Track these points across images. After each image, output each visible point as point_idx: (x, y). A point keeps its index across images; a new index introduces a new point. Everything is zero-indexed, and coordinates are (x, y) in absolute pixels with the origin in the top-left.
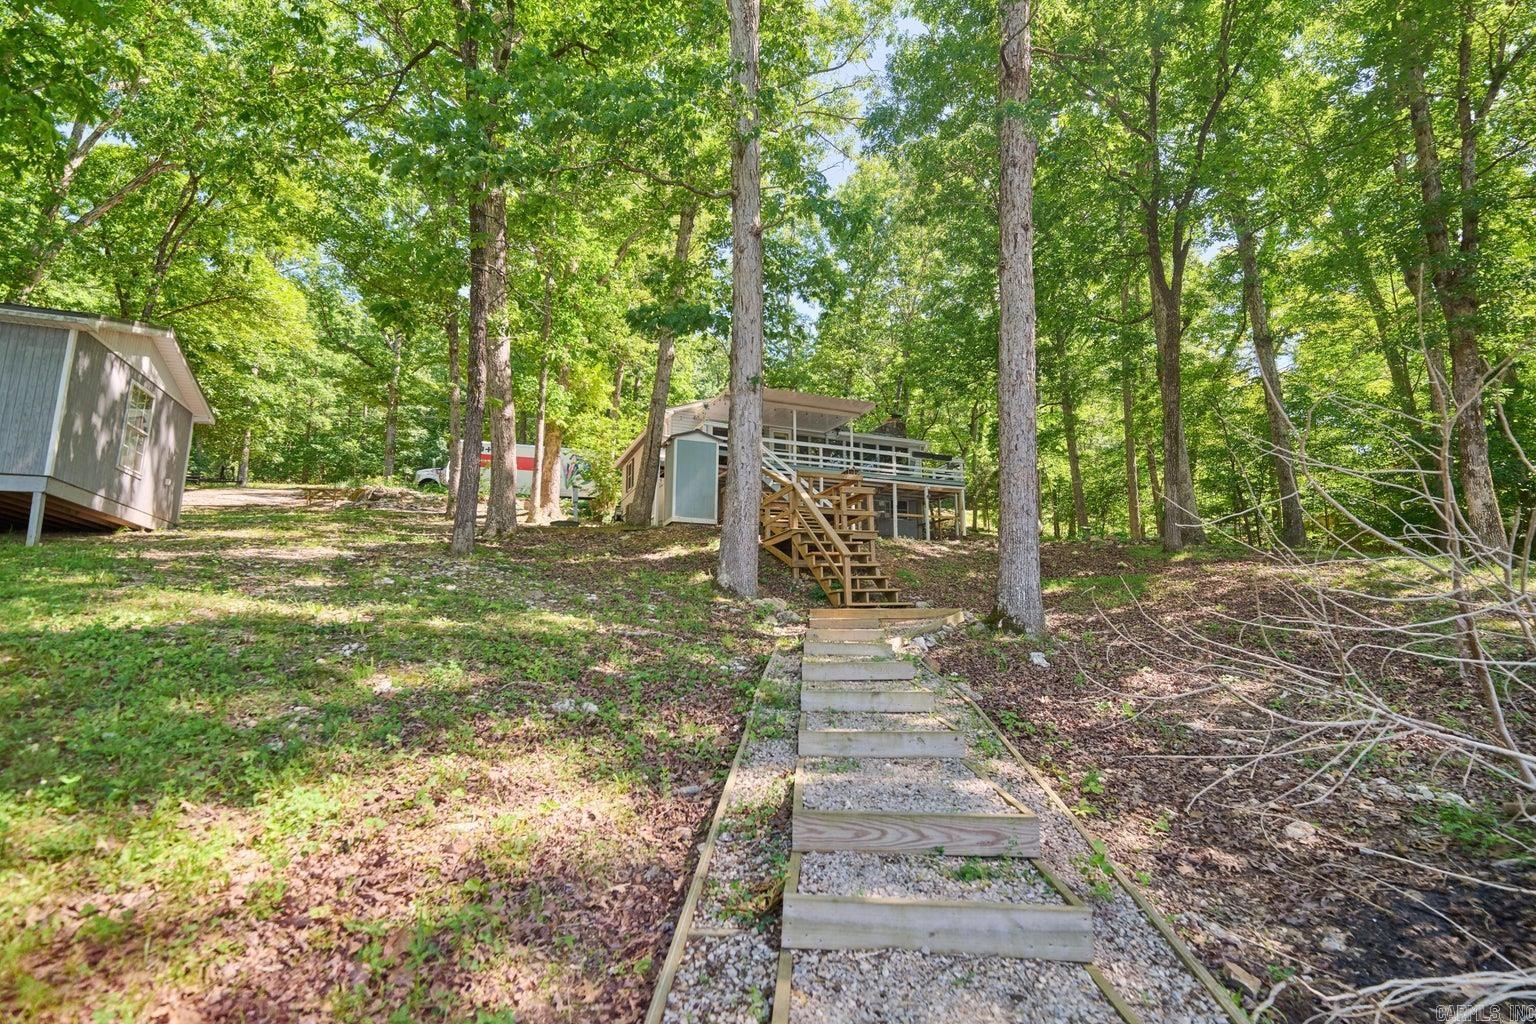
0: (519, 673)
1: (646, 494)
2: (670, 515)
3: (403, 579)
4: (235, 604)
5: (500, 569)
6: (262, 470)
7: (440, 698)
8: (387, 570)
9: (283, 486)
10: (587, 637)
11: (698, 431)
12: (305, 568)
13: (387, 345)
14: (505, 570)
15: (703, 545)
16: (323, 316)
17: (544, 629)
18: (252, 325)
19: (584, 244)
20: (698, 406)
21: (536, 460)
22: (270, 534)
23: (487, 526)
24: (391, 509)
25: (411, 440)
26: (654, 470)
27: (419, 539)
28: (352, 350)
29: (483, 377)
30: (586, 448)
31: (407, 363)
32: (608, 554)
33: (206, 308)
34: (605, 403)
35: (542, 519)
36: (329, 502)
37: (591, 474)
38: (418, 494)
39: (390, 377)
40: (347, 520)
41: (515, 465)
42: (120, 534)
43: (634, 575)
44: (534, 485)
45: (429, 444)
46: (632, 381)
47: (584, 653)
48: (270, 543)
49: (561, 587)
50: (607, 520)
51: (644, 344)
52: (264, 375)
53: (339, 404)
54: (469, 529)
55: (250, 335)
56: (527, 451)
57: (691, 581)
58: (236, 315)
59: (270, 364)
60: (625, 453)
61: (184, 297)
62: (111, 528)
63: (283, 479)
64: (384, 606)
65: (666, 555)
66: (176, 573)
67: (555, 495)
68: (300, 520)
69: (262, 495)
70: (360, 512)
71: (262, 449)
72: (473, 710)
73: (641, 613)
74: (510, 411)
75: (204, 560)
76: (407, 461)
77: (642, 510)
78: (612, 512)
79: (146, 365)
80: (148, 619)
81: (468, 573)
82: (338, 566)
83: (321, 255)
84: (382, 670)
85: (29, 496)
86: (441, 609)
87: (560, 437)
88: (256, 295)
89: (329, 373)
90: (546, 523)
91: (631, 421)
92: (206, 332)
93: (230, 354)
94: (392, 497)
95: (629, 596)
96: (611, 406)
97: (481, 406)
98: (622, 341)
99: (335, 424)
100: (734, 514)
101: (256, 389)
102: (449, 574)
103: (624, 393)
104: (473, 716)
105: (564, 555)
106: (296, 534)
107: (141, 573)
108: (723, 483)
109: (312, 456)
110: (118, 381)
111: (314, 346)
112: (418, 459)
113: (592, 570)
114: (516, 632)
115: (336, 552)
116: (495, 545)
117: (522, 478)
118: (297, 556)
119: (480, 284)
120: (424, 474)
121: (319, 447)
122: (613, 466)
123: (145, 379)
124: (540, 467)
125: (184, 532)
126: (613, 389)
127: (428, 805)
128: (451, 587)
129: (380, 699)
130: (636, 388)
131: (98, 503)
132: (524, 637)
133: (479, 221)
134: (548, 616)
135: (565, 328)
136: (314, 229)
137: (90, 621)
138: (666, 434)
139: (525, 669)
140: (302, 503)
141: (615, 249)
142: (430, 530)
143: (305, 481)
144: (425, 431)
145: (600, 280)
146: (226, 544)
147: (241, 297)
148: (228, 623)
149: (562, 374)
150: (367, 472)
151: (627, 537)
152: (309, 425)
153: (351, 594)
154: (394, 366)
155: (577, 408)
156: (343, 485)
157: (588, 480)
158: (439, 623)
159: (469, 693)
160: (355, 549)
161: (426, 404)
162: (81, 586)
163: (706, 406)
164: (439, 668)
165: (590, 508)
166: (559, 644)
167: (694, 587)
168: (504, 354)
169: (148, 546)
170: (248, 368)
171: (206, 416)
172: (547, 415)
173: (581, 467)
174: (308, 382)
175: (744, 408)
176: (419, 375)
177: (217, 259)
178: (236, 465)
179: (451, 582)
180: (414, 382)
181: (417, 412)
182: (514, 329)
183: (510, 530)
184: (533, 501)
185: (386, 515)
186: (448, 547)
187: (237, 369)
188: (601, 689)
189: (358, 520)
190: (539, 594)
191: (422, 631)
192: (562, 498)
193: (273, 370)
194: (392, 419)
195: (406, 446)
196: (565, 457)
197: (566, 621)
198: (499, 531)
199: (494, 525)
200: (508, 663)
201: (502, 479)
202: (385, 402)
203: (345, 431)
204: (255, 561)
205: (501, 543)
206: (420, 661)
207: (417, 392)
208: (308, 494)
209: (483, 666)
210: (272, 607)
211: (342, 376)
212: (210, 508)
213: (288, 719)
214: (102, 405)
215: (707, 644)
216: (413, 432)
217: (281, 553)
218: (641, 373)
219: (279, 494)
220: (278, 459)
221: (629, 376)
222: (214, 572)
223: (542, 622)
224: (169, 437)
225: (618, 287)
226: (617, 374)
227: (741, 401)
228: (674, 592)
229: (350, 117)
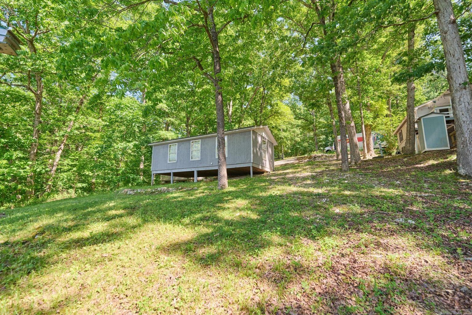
0: (378, 209)
1: (411, 142)
2: (424, 148)
3: (331, 180)
4: (293, 189)
5: (360, 175)
6: (287, 155)
7: (355, 215)
8: (326, 177)
9: (292, 158)
10: (401, 197)
11: (433, 113)
12: (304, 179)
13: (311, 114)
14: (362, 175)
15: (445, 159)
16: (294, 112)
17: (383, 194)
18: (279, 119)
19: (369, 60)
20: (430, 103)
21: (363, 138)
22: (294, 170)
23: (351, 161)
24: (320, 160)
25: (321, 139)
26: (413, 132)
27: (332, 168)
28: (302, 118)
29: (343, 115)
30: (382, 130)
31: (317, 118)
32: (399, 167)
33: (270, 118)
34: (386, 112)
35: (369, 157)
36: (304, 160)
37: (383, 138)
38: (326, 155)
39: (313, 123)
40: (310, 165)
41: (357, 141)
42: (265, 173)
43: (414, 173)
44: (364, 146)
45: (327, 139)
46: (395, 102)
47: (401, 202)
48: (295, 173)
49: (384, 180)
50: (394, 154)
51: (398, 87)
52: (284, 130)
53: (301, 134)
54: (347, 163)
55: (279, 121)
56: (360, 135)
57: (443, 174)
58: (276, 118)
59: (284, 127)
60: (397, 128)
61: (267, 116)
62: (263, 173)
63: (291, 156)
64: (329, 188)
65: (427, 164)
66: (279, 182)
67: (372, 148)
68: (299, 166)
69: (288, 161)
70: (312, 162)
71: (286, 149)
72: (367, 220)
73: (422, 187)
74: (353, 124)
75: (283, 178)
76: (321, 146)
77: (410, 148)
78: (395, 151)
79: (264, 135)
80: (279, 193)
81: (350, 177)
82: (313, 178)
83: (292, 96)
84: (335, 206)
85: (250, 167)
86: (346, 188)
87: (370, 128)
88: (280, 111)
89: (298, 126)
90: (371, 158)
91: (398, 116)
92: (271, 124)
93: (276, 127)
94: (319, 157)
95: (413, 181)
96: (389, 113)
97: (344, 125)
98: (388, 89)
99: (301, 139)
100: (462, 143)
101: (283, 134)
102: (344, 177)
103: (392, 106)
104: (368, 222)
105: (381, 168)
106: (299, 170)
107: (272, 182)
108: (450, 131)
109: (297, 149)
110: (259, 139)
111: (294, 120)
112: (324, 144)
113: (394, 172)
114: (373, 195)
115: (311, 174)
116: (355, 167)
117: (360, 144)
118: (302, 176)
119: (337, 88)
120: (327, 149)
121: (298, 146)
122: (392, 134)
123: (264, 137)
124: (365, 140)
125: (276, 172)
126: (388, 106)
127: (363, 247)
128: (346, 182)
129: (337, 214)
130: (397, 104)
131: (260, 168)
132: (377, 197)
133: (334, 69)
134: (382, 189)
135: (366, 91)
136: (290, 90)
137: (269, 194)
138: (416, 118)
139: (381, 207)
140: (297, 161)
141: (380, 57)
142: (334, 165)
143: (296, 156)
144: (324, 136)
145: (376, 70)
146: (286, 174)
147: (277, 113)
148: (295, 193)
149: (368, 107)
150: (311, 151)
151: (406, 159)
152: (295, 141)
153: (319, 185)
154: (313, 120)
155: (376, 117)
156: (306, 155)
157: (383, 141)
158: (347, 193)
159: (363, 214)
160: (315, 172)
161: (324, 128)
162: (264, 186)
163: (435, 102)
164: (352, 206)
165: (386, 151)
166: (392, 199)
167: (446, 176)
168: (348, 106)
169: (270, 176)
170: (280, 130)
171: (276, 144)
172: (364, 122)
173: (379, 137)
174: (293, 130)
175: (460, 97)
176: (320, 120)
177: (271, 105)
178: (281, 154)
179: (346, 180)
180: (320, 123)
181: (321, 131)
182: (350, 97)
183: (359, 162)
184: (364, 151)
185: (319, 162)
186: (341, 170)
187: (278, 131)
188: (413, 215)
189: (313, 165)
190: (377, 182)
191: (343, 195)
192: (374, 149)
193: (285, 129)
194: (315, 135)
195: (320, 142)
196: (373, 135)
197: (392, 192)
198: (355, 163)
199: (353, 161)
200: (374, 205)
201: (354, 146)
202: (313, 130)
203: (303, 141)
204: (293, 177)
205: (357, 166)
206: (345, 204)
207: (321, 125)
208: (298, 159)
209: (365, 206)
210: (302, 189)
211: (301, 126)
212: (278, 165)
213: (316, 218)
214: (258, 146)
215: (461, 199)
216: (321, 137)
217: (298, 175)
218: (399, 98)
219: (291, 160)
220: (290, 151)
221: (393, 100)
222: (285, 181)
223: (381, 192)
224: (270, 150)
225: (384, 70)
226: (389, 100)
227: (457, 95)
228: (436, 179)
229: (294, 57)
